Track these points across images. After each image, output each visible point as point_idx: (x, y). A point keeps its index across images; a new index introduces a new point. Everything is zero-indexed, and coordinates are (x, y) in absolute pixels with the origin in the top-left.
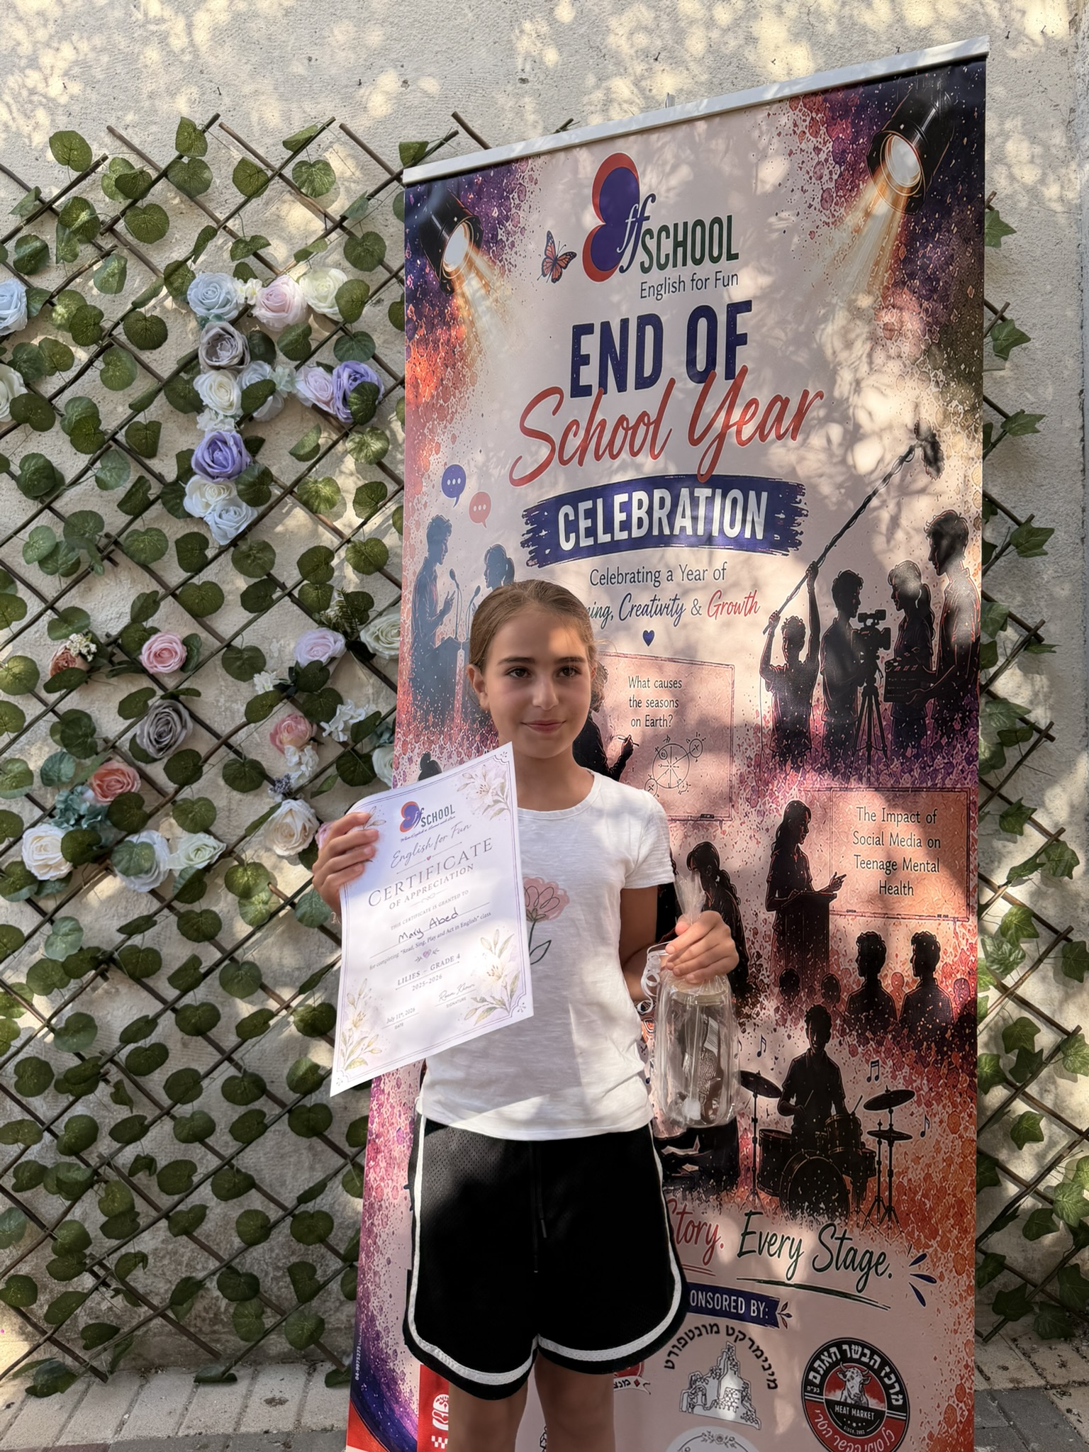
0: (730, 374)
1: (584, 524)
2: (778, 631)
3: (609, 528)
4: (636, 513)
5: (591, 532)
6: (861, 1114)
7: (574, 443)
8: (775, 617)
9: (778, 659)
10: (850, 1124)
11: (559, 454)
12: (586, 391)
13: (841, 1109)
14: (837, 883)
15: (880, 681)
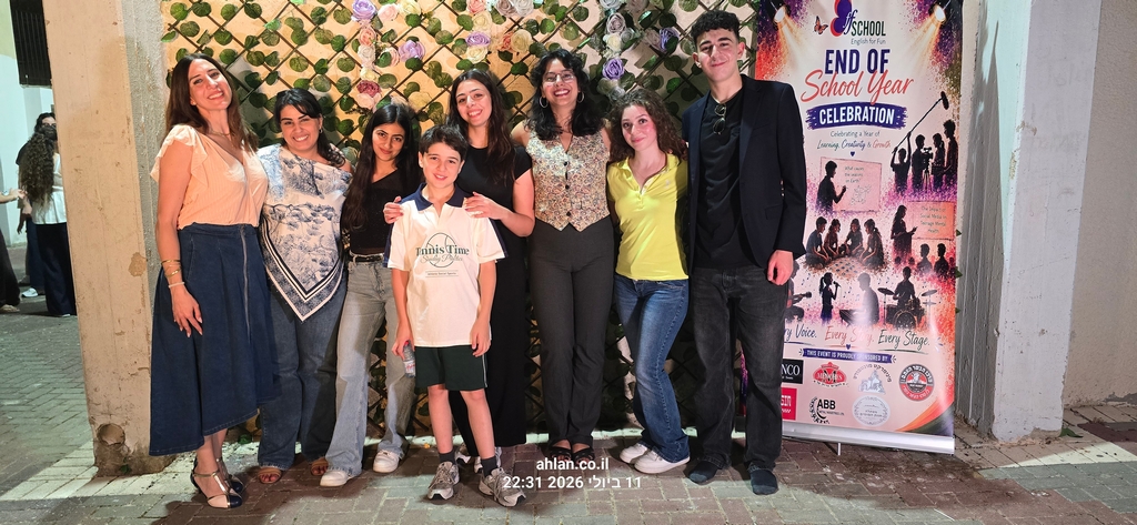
0: (882, 71)
1: (829, 116)
2: (897, 153)
3: (838, 118)
4: (849, 114)
5: (832, 119)
6: (920, 298)
7: (825, 89)
8: (896, 149)
9: (897, 161)
10: (917, 301)
11: (820, 92)
12: (831, 72)
13: (914, 297)
14: (914, 230)
15: (930, 169)
